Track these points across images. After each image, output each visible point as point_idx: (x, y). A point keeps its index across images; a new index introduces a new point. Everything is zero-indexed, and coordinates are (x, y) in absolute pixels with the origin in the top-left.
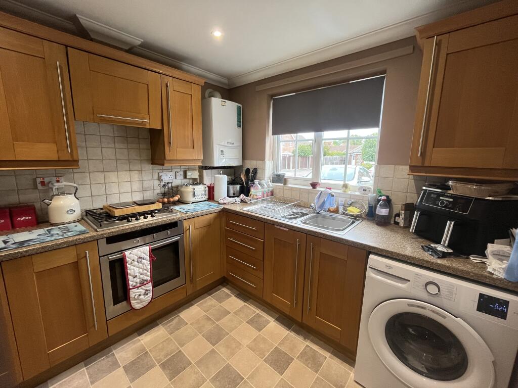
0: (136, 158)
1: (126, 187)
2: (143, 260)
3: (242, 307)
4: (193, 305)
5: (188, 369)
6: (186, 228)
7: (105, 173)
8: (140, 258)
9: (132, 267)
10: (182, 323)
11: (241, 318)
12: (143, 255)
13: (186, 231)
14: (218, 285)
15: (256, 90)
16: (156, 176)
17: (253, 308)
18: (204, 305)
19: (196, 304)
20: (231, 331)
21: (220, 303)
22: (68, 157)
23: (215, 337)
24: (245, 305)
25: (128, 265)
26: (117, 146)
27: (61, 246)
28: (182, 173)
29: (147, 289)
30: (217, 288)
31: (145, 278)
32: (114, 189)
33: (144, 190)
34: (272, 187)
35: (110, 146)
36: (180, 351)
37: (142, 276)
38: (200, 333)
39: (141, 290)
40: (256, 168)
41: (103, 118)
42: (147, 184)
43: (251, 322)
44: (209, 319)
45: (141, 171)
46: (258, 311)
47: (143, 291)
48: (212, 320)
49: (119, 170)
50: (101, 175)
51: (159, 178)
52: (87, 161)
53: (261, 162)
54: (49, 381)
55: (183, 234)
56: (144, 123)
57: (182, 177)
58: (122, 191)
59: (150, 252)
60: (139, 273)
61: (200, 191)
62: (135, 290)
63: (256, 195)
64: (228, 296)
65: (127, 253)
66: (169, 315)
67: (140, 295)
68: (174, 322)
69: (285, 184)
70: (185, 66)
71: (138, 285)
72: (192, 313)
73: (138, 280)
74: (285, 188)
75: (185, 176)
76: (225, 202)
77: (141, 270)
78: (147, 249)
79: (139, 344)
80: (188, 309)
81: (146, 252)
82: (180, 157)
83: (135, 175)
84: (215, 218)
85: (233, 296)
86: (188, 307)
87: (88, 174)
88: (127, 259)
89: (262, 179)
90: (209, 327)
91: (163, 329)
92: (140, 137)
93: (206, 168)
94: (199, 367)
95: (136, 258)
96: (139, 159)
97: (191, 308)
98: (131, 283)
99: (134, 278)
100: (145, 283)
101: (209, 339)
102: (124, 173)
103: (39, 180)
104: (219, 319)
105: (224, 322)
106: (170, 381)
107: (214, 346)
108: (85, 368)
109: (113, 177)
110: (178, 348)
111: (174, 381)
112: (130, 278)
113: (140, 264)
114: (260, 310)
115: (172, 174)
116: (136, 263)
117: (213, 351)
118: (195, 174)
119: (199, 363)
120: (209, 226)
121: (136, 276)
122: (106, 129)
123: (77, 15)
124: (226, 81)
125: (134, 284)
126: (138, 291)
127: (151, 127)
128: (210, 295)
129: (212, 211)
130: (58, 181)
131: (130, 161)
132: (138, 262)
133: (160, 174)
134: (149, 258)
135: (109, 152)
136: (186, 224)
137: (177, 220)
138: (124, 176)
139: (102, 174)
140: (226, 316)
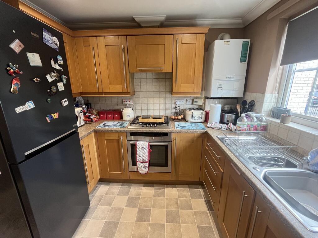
0: (163, 90)
1: (157, 107)
2: (144, 149)
3: (203, 213)
4: (176, 187)
5: (146, 223)
6: (174, 138)
7: (148, 99)
8: (143, 147)
9: (139, 151)
10: (163, 194)
11: (196, 220)
12: (144, 147)
13: (174, 140)
14: (200, 185)
15: (268, 19)
16: (174, 102)
17: (211, 219)
18: (182, 193)
19: (178, 189)
20: (183, 223)
21: (191, 198)
22: (126, 91)
23: (172, 218)
24: (207, 213)
25: (137, 149)
26: (154, 84)
27: (113, 131)
28: (191, 101)
29: (146, 165)
30: (197, 186)
31: (145, 159)
32: (151, 107)
33: (166, 109)
34: (265, 122)
35: (151, 84)
36: (151, 209)
37: (143, 157)
38: (166, 208)
39: (142, 165)
40: (254, 101)
41: (140, 70)
42: (167, 106)
43: (200, 228)
44: (177, 203)
45: (165, 98)
46: (213, 226)
47: (143, 166)
48: (178, 205)
49: (154, 97)
50: (146, 99)
51: (175, 103)
52: (140, 92)
53: (260, 95)
54: (111, 183)
55: (172, 141)
56: (161, 69)
57: (191, 104)
58: (155, 109)
59: (148, 146)
60: (142, 155)
61: (198, 115)
62: (139, 163)
63: (239, 127)
64: (200, 197)
65: (138, 143)
66: (161, 185)
67: (142, 167)
68: (160, 190)
69: (283, 121)
70: (199, 21)
71: (142, 161)
72: (172, 192)
73: (142, 159)
74: (281, 126)
75: (192, 104)
76: (212, 127)
77: (143, 154)
78: (147, 143)
79: (140, 190)
80: (171, 188)
81: (146, 146)
82: (182, 90)
83: (162, 101)
84: (199, 137)
85: (204, 199)
86: (172, 187)
87: (140, 99)
88: (137, 146)
89: (258, 111)
90: (173, 208)
91: (153, 191)
92: (166, 78)
93: (208, 98)
94: (150, 227)
95: (141, 147)
96: (164, 90)
97: (174, 188)
98: (138, 159)
99: (140, 157)
100: (145, 162)
101: (167, 215)
102: (156, 99)
103: (123, 100)
104: (182, 208)
105: (184, 212)
106: (136, 221)
107: (166, 222)
108: (120, 186)
109: (151, 101)
110: (151, 207)
111: (137, 223)
112: (138, 156)
113: (143, 151)
114: (215, 226)
115: (184, 101)
116: (141, 150)
117: (164, 225)
118: (200, 102)
119: (153, 225)
120: (193, 141)
121: (141, 156)
122: (149, 75)
123: (134, 17)
124: (239, 21)
125: (140, 160)
126: (141, 164)
127: (166, 72)
128: (189, 188)
129: (195, 131)
130: (129, 102)
131: (160, 92)
132: (142, 149)
133: (176, 101)
134: (147, 149)
135: (150, 88)
136: (174, 136)
137: (167, 132)
138: (156, 101)
139: (152, 99)
140: (188, 210)
